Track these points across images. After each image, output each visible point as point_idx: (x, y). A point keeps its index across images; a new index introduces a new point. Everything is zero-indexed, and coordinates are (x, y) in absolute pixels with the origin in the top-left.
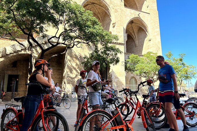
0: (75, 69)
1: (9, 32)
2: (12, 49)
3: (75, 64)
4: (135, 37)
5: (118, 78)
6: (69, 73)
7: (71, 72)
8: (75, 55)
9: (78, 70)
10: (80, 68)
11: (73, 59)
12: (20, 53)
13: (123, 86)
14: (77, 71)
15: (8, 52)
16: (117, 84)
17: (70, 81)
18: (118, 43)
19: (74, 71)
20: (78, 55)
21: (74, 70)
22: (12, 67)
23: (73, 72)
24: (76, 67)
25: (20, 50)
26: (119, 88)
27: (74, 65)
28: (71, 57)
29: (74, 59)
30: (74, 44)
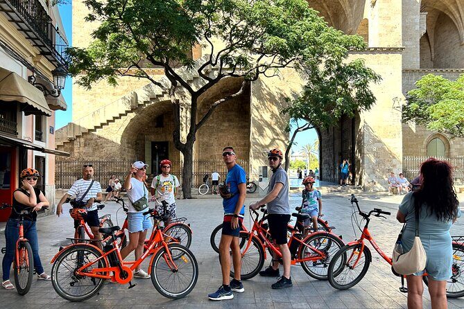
0: (269, 126)
1: (133, 62)
2: (147, 93)
3: (270, 114)
4: (458, 15)
5: (379, 142)
6: (256, 137)
7: (261, 134)
8: (269, 94)
9: (276, 127)
10: (281, 123)
11: (264, 104)
12: (161, 99)
13: (394, 160)
14: (273, 130)
15: (141, 100)
16: (377, 157)
17: (259, 153)
18: (382, 48)
19: (268, 131)
20: (276, 94)
21: (267, 129)
22: (156, 127)
23: (265, 134)
24: (273, 122)
25: (161, 94)
26: (383, 167)
27: (267, 117)
28: (260, 98)
29: (268, 104)
30: (258, 70)
